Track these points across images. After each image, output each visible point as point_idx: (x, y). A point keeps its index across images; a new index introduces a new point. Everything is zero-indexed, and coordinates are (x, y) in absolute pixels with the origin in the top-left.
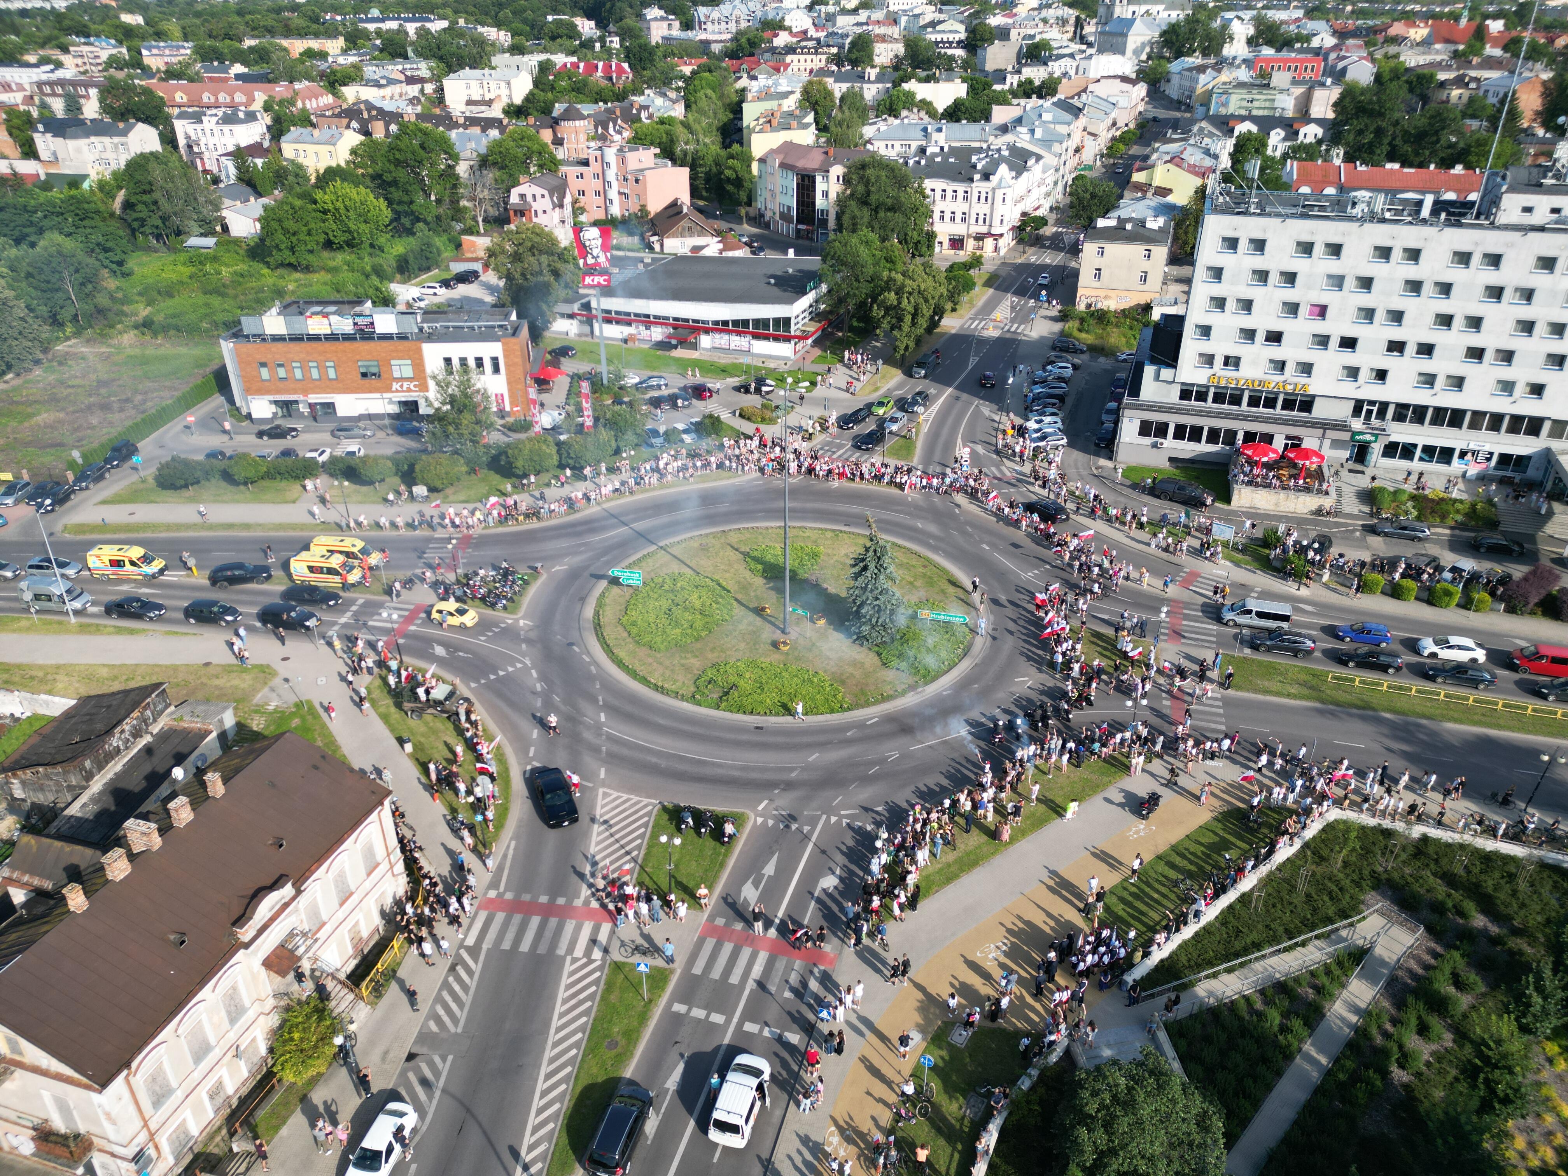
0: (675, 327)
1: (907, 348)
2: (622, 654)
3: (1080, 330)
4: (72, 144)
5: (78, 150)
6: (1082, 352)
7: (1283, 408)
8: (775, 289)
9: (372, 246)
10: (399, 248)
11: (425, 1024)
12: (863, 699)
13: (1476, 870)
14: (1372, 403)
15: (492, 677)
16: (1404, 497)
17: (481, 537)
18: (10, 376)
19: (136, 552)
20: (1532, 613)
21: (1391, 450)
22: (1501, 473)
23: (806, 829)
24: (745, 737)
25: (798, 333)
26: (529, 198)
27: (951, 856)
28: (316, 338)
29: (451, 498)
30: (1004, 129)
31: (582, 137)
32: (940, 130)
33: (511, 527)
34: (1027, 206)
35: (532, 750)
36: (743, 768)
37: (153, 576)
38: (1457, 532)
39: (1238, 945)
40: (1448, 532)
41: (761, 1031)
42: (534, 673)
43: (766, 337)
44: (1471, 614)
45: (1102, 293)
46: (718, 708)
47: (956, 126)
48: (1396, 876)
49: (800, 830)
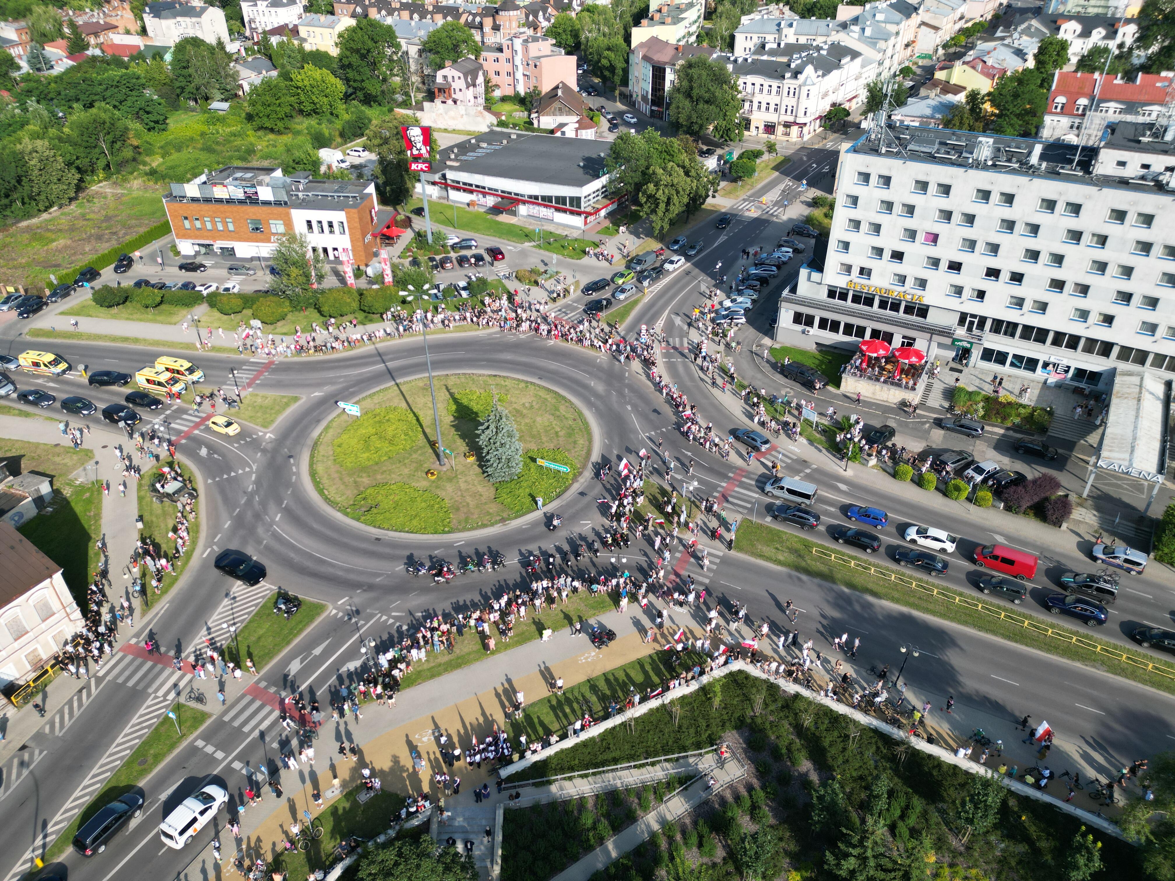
0: (503, 198)
2: (320, 469)
4: (165, 23)
5: (168, 28)
7: (905, 313)
8: (581, 171)
9: (332, 114)
11: (43, 727)
12: (463, 525)
13: (823, 727)
14: (973, 316)
15: (225, 476)
16: (979, 398)
17: (281, 363)
18: (55, 208)
19: (50, 357)
20: (1023, 512)
21: (988, 355)
22: (1076, 384)
23: (362, 622)
24: (364, 545)
25: (589, 209)
26: (450, 79)
27: (446, 658)
28: (220, 201)
29: (279, 330)
30: (844, 26)
31: (514, 24)
32: (791, 25)
33: (303, 358)
34: (839, 97)
35: (219, 536)
36: (348, 570)
37: (58, 374)
38: (1011, 433)
39: (600, 758)
40: (1002, 431)
41: (242, 769)
42: (254, 477)
43: (565, 211)
44: (972, 507)
46: (358, 520)
47: (806, 22)
48: (759, 721)
49: (357, 623)
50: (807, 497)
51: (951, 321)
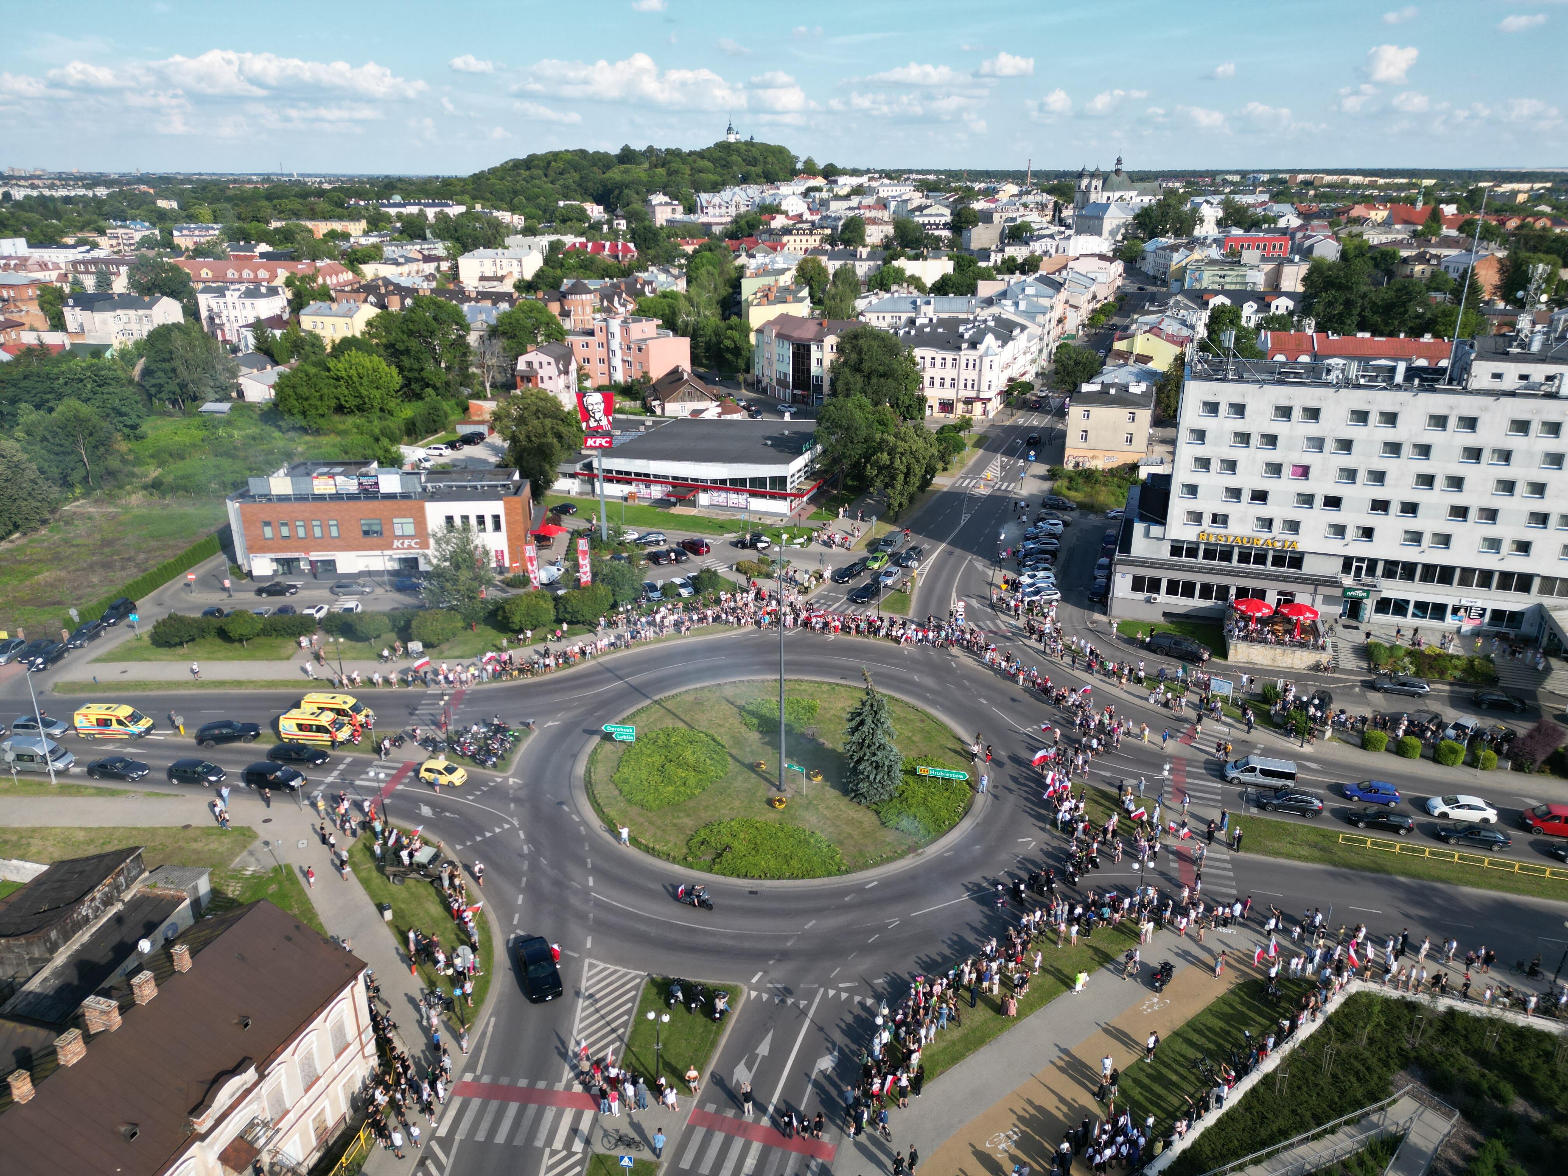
0: (674, 486)
1: (900, 505)
3: (1069, 489)
4: (98, 317)
5: (104, 322)
6: (1072, 509)
7: (1273, 565)
8: (772, 449)
9: (382, 410)
10: (408, 411)
12: (861, 861)
13: (1509, 1048)
14: (1361, 560)
15: (479, 839)
16: (1401, 653)
17: (475, 692)
18: (17, 535)
19: (125, 711)
20: (1541, 771)
21: (1383, 606)
22: (1496, 629)
23: (803, 1003)
24: (738, 903)
25: (794, 491)
26: (536, 366)
27: (956, 1034)
28: (321, 498)
29: (446, 654)
30: (989, 302)
31: (588, 310)
32: (928, 303)
33: (505, 683)
34: (1014, 372)
35: (517, 916)
36: (735, 937)
37: (140, 735)
38: (1457, 688)
39: (1264, 1133)
40: (1447, 688)
42: (522, 835)
43: (763, 495)
44: (1478, 772)
45: (1090, 454)
46: (710, 870)
47: (943, 299)
48: (1424, 1053)
49: (796, 1005)
50: (1291, 776)
51: (1333, 568)
